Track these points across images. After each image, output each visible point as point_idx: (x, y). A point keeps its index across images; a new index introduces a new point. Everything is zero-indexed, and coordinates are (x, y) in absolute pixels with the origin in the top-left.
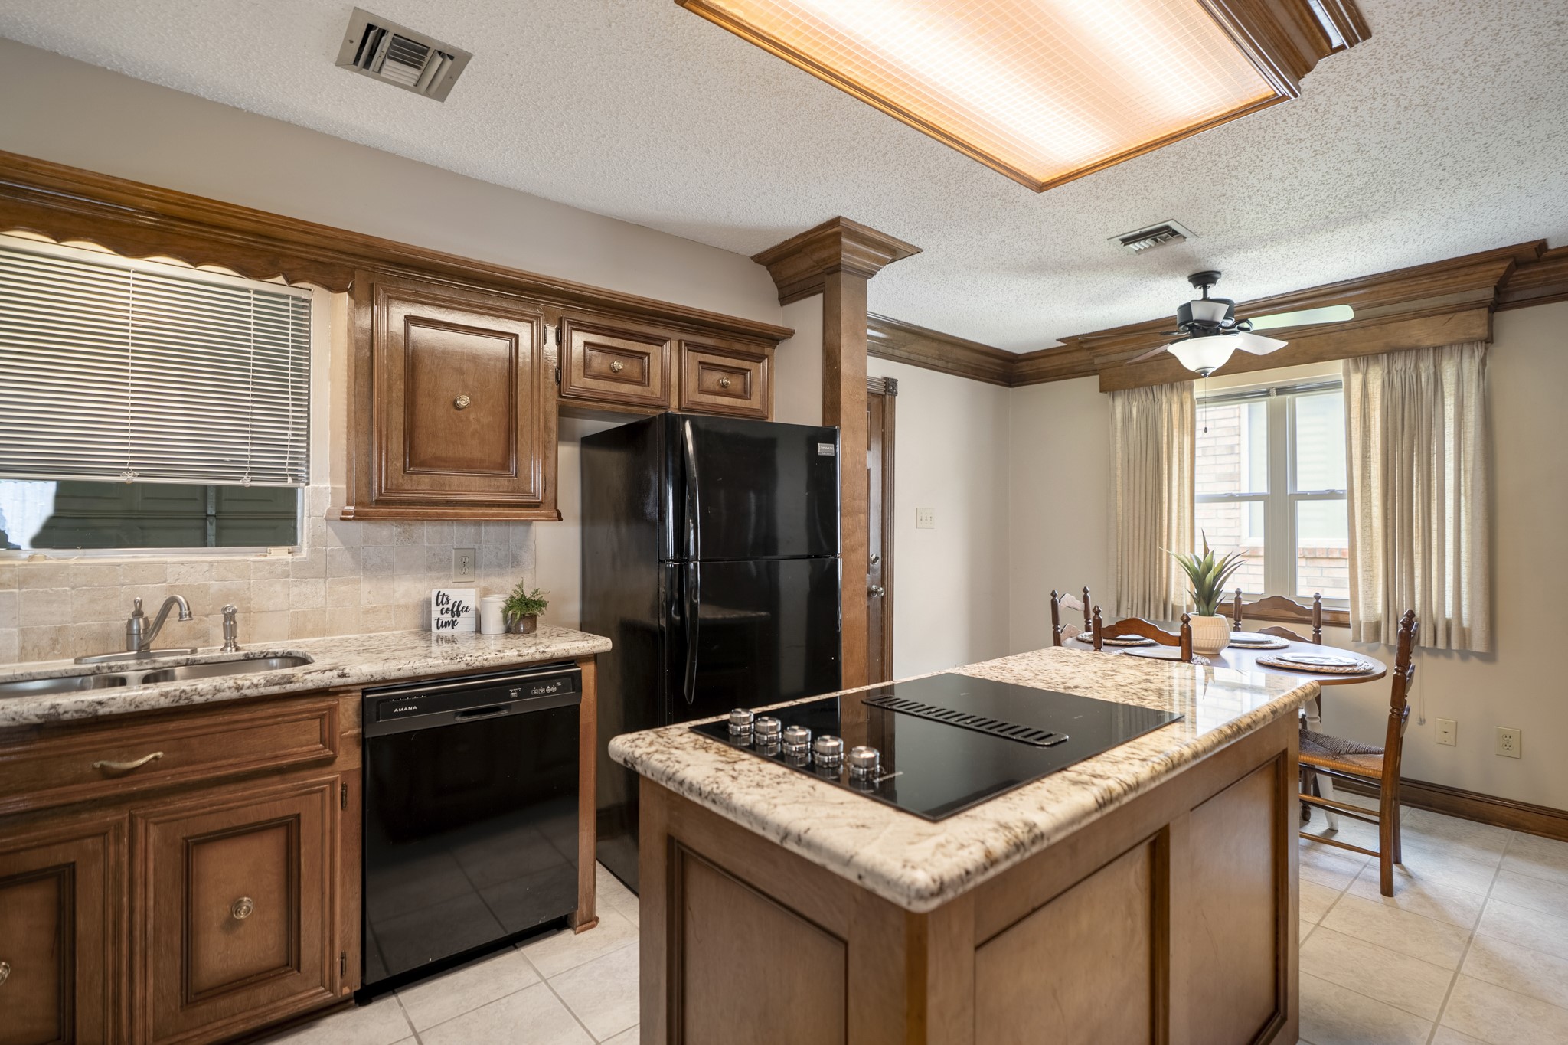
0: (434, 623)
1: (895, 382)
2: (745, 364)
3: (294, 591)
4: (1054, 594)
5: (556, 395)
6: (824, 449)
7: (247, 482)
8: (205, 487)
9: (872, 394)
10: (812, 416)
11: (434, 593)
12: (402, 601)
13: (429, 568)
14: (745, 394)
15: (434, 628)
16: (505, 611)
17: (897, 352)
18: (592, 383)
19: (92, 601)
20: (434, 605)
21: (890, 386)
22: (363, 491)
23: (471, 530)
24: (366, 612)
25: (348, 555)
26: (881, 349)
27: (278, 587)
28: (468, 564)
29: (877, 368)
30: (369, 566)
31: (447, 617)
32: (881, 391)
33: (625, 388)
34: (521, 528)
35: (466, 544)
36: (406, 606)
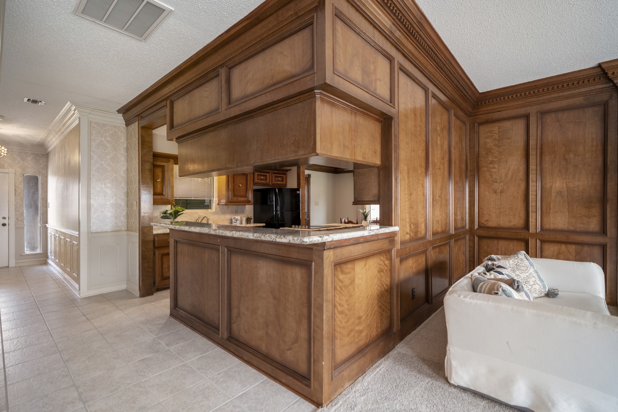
0: (233, 222)
1: (310, 175)
2: (283, 175)
3: (213, 216)
4: (341, 218)
5: (253, 184)
6: (298, 192)
7: (193, 199)
8: (187, 199)
9: (306, 178)
10: (295, 186)
11: (233, 217)
12: (227, 219)
13: (231, 213)
14: (283, 181)
15: (233, 223)
16: (246, 220)
17: (311, 168)
18: (258, 181)
19: (190, 217)
20: (233, 219)
21: (309, 176)
22: (228, 200)
23: (237, 206)
24: (223, 220)
25: (220, 211)
26: (307, 168)
27: (211, 216)
28: (236, 213)
29: (307, 172)
30: (223, 213)
31: (235, 221)
32: (307, 177)
33: (263, 181)
34: (244, 206)
35: (236, 209)
36: (228, 219)
